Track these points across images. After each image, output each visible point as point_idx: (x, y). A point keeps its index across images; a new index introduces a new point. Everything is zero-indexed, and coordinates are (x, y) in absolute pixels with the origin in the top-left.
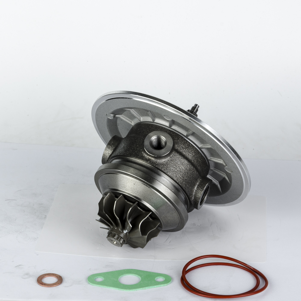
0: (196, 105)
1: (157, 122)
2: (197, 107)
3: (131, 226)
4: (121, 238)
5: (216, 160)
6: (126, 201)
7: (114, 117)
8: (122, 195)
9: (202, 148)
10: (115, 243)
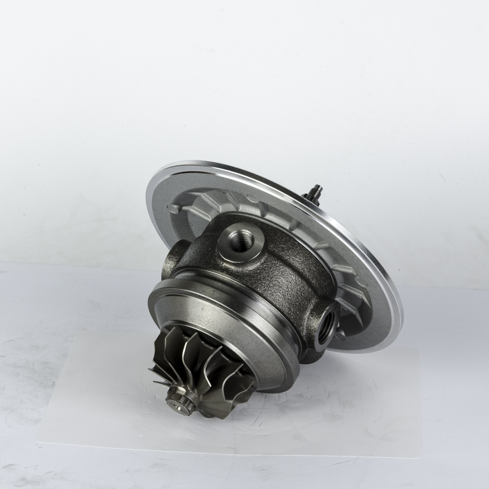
0: (318, 186)
1: (242, 211)
2: (319, 189)
3: (211, 386)
4: (191, 402)
5: (342, 268)
6: (203, 342)
7: (180, 210)
8: (196, 333)
9: (317, 250)
10: (179, 409)
